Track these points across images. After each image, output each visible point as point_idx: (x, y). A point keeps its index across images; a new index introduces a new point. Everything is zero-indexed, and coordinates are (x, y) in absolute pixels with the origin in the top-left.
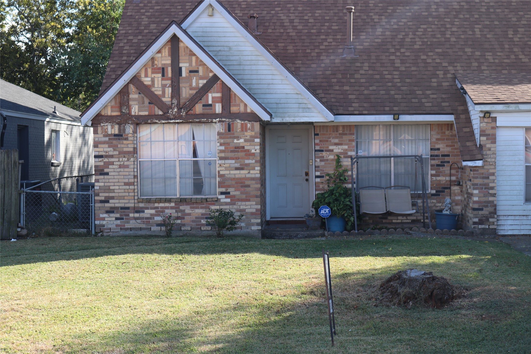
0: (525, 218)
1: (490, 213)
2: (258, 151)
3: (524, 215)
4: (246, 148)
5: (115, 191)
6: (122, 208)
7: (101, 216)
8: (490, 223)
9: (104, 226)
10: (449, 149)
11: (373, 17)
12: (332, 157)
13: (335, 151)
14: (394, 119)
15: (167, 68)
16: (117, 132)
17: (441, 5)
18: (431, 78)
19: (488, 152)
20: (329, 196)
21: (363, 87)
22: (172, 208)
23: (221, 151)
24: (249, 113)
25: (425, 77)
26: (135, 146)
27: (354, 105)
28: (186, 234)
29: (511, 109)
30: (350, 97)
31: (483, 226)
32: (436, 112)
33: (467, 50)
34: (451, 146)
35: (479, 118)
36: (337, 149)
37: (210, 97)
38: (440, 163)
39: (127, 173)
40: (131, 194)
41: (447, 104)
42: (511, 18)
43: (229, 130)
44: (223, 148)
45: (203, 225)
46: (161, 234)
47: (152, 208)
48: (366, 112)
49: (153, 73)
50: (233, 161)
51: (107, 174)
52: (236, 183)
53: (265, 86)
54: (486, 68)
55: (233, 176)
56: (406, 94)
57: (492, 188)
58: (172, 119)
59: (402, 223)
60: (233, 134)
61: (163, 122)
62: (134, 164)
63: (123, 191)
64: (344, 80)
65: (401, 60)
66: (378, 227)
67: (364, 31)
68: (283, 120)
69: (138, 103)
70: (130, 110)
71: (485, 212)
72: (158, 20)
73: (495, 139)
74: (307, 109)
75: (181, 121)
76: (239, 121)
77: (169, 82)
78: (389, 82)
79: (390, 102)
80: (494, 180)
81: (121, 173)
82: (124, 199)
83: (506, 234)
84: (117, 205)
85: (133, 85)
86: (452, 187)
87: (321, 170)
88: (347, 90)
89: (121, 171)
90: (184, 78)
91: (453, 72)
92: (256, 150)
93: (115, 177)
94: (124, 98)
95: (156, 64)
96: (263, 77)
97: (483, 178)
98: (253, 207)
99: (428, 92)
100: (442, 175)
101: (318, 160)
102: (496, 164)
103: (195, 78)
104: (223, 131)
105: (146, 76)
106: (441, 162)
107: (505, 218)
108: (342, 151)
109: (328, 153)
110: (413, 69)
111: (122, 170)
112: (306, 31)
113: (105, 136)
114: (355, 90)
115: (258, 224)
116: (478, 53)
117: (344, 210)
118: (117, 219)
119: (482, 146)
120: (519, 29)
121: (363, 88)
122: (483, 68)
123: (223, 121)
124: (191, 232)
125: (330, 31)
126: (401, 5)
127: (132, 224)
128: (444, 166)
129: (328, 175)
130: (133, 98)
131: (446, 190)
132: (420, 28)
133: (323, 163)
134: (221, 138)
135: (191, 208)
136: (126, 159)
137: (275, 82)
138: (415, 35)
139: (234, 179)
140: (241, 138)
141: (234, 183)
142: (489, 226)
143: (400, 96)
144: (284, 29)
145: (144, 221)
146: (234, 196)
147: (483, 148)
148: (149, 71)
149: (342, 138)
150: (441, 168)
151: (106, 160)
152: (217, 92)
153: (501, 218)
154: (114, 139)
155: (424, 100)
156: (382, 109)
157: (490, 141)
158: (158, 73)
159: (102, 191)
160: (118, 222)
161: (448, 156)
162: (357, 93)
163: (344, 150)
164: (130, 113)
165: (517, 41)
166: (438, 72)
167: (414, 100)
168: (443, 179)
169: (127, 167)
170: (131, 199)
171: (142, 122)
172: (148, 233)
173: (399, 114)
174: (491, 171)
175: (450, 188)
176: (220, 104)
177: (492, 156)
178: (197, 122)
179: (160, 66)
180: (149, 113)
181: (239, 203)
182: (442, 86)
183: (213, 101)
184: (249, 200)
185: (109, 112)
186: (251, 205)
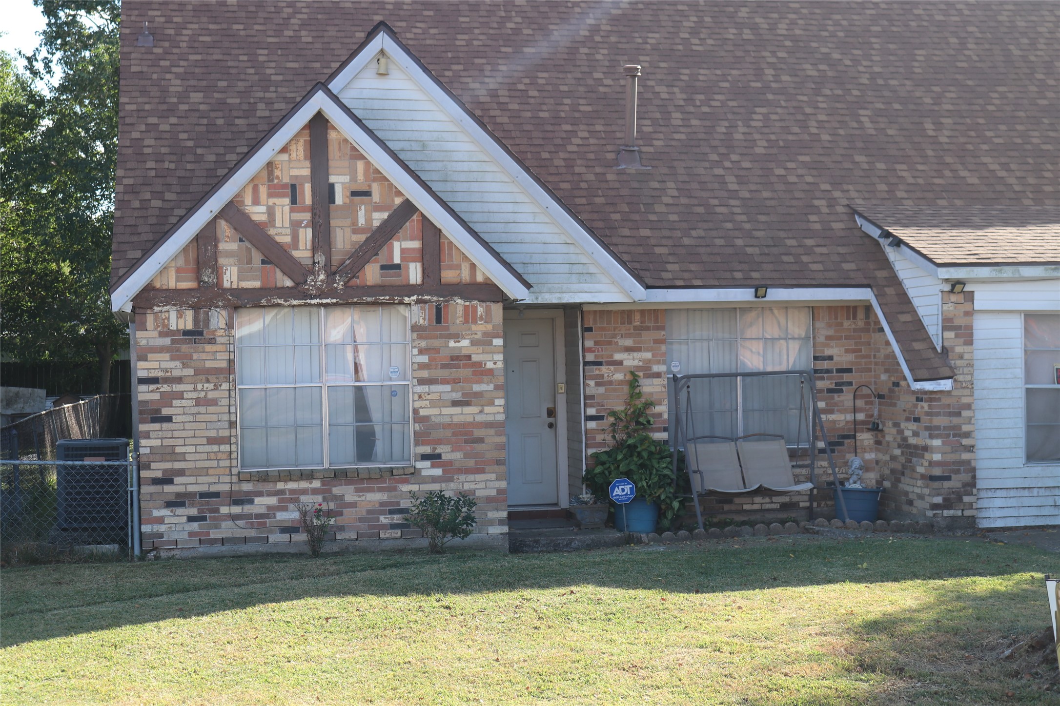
0: (1026, 493)
1: (965, 485)
2: (500, 365)
3: (1024, 488)
4: (475, 358)
5: (188, 457)
6: (203, 495)
7: (156, 513)
8: (964, 506)
9: (161, 535)
10: (851, 357)
11: (657, 89)
12: (619, 376)
13: (625, 363)
14: (756, 296)
15: (302, 185)
16: (190, 326)
17: (781, 69)
18: (806, 214)
19: (959, 363)
20: (625, 458)
21: (678, 232)
22: (315, 491)
23: (422, 366)
24: (480, 284)
25: (792, 211)
26: (232, 357)
27: (669, 267)
28: (347, 548)
29: (1005, 275)
30: (658, 250)
31: (951, 512)
32: (836, 282)
33: (858, 158)
34: (854, 351)
35: (940, 293)
36: (631, 360)
37: (397, 249)
38: (833, 386)
39: (214, 418)
40: (222, 463)
41: (852, 266)
42: (921, 98)
43: (438, 321)
44: (424, 359)
45: (384, 527)
46: (292, 551)
47: (270, 494)
48: (699, 283)
49: (270, 195)
50: (448, 388)
51: (168, 419)
52: (454, 434)
53: (500, 227)
54: (904, 195)
55: (447, 420)
56: (767, 246)
57: (967, 435)
58: (315, 297)
59: (761, 510)
60: (447, 328)
61: (295, 302)
62: (230, 397)
63: (204, 456)
64: (636, 217)
65: (736, 176)
66: (715, 520)
67: (646, 116)
68: (537, 298)
69: (239, 261)
70: (219, 277)
71: (955, 483)
72: (204, 83)
73: (971, 335)
74: (586, 276)
75: (334, 301)
76: (459, 301)
77: (307, 216)
78: (727, 221)
79: (740, 262)
80: (970, 418)
81: (200, 418)
82: (207, 475)
83: (993, 526)
84: (191, 489)
85: (226, 221)
86: (858, 434)
87: (599, 404)
88: (649, 237)
89: (199, 413)
90: (339, 206)
91: (845, 202)
92: (495, 363)
93: (187, 426)
94: (206, 250)
95: (278, 177)
96: (494, 207)
97: (950, 414)
98: (491, 484)
99: (809, 242)
100: (838, 411)
101: (592, 383)
102: (974, 386)
103: (363, 207)
104: (426, 323)
105: (256, 202)
106: (836, 384)
107: (990, 494)
108: (641, 363)
109: (612, 368)
110: (766, 194)
111: (202, 409)
112: (529, 114)
113: (162, 334)
114: (664, 237)
115: (501, 522)
116: (880, 166)
117: (660, 487)
118: (191, 519)
119: (947, 351)
120: (943, 120)
121: (678, 234)
122: (900, 194)
123: (425, 302)
124: (357, 543)
125: (577, 115)
126: (704, 66)
127: (226, 530)
128: (841, 391)
129: (613, 413)
130: (226, 251)
131: (846, 441)
132: (755, 113)
133: (601, 390)
134: (420, 337)
135: (357, 490)
136: (211, 386)
137: (520, 218)
138: (749, 126)
139: (450, 424)
140: (463, 338)
141: (450, 435)
142: (963, 510)
143: (756, 250)
144: (482, 110)
145: (252, 523)
146: (450, 463)
147: (950, 354)
148: (263, 191)
149: (640, 335)
150: (836, 395)
151: (165, 388)
152: (412, 239)
153: (983, 494)
154: (184, 342)
155: (805, 259)
156: (728, 275)
157: (962, 340)
158: (283, 196)
159: (157, 457)
160: (195, 526)
161: (849, 371)
162: (670, 242)
163: (644, 361)
164: (219, 284)
165: (946, 143)
166: (816, 203)
167: (785, 258)
168: (840, 419)
169: (214, 402)
170: (224, 475)
171: (248, 303)
172: (262, 548)
173: (766, 287)
174: (965, 400)
175: (854, 437)
176: (419, 265)
177: (966, 370)
178: (368, 304)
179: (286, 180)
180: (262, 282)
181: (462, 478)
182: (833, 229)
183: (402, 258)
184: (482, 471)
185: (172, 282)
186: (486, 481)
